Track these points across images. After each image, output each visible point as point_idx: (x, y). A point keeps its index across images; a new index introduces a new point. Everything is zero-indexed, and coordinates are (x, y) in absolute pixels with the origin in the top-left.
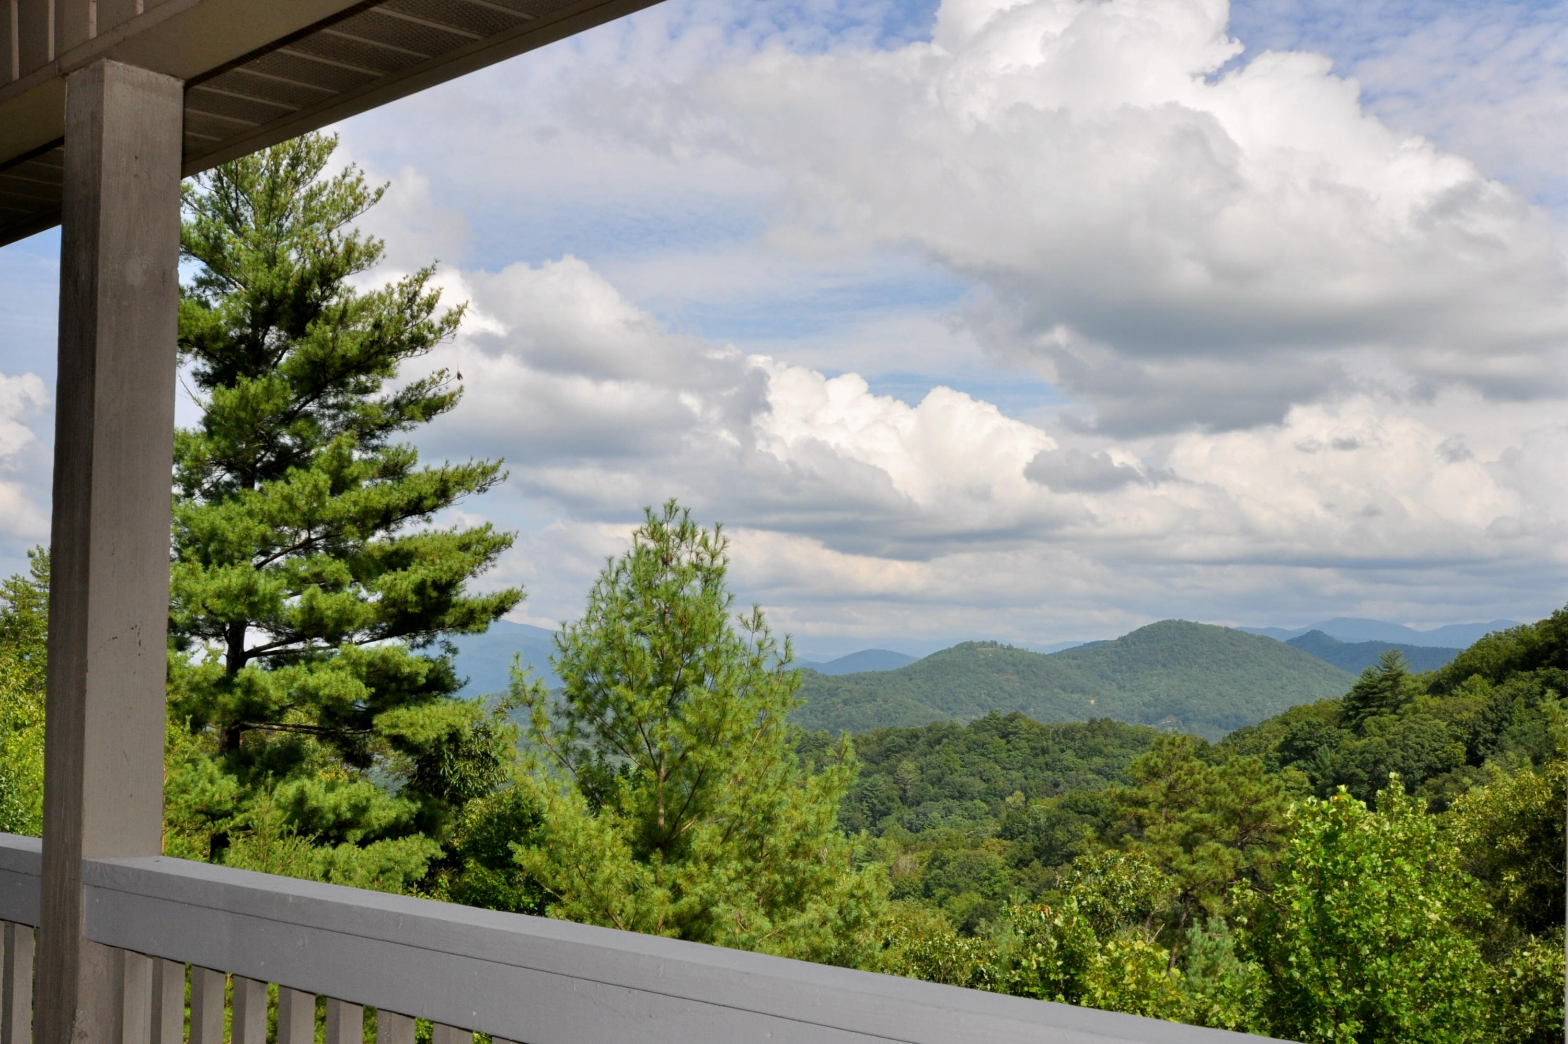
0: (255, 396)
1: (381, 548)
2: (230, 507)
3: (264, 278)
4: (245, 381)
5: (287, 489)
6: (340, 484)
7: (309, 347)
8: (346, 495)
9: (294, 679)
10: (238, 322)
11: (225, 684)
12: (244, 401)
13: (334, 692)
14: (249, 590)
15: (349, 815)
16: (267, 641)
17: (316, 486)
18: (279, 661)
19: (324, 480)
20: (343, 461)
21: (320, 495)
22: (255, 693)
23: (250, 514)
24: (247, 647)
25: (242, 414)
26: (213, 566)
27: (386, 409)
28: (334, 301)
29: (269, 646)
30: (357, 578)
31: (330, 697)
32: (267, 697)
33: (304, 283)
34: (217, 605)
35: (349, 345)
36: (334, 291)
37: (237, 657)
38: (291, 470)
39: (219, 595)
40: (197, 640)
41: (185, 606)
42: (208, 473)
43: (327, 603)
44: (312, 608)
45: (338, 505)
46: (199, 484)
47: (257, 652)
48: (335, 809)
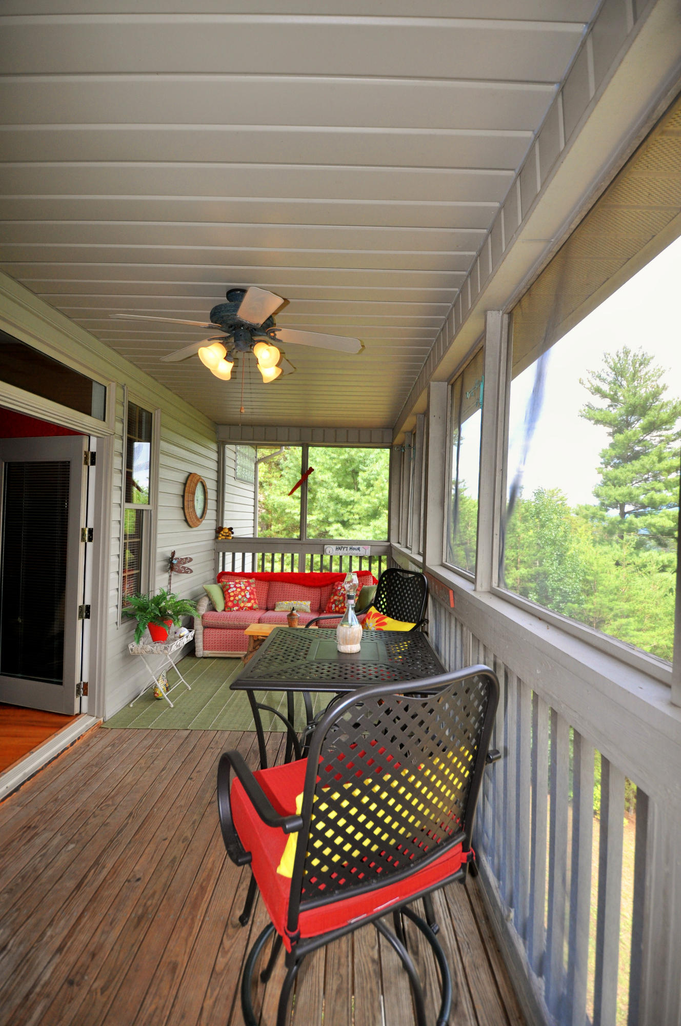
0: (630, 436)
1: (673, 479)
2: (621, 469)
3: (632, 401)
4: (627, 431)
5: (642, 462)
6: (660, 460)
7: (650, 418)
8: (663, 462)
9: (646, 520)
10: (621, 416)
11: (621, 522)
12: (627, 437)
13: (661, 524)
14: (630, 494)
15: (667, 563)
16: (633, 509)
17: (653, 461)
18: (637, 515)
19: (656, 459)
20: (661, 453)
21: (654, 463)
22: (633, 525)
23: (628, 471)
24: (626, 511)
25: (625, 442)
26: (617, 487)
27: (674, 435)
28: (657, 403)
29: (634, 510)
30: (667, 489)
31: (660, 526)
32: (637, 526)
33: (647, 399)
34: (619, 498)
35: (664, 415)
36: (657, 400)
37: (623, 514)
38: (642, 457)
39: (620, 495)
40: (611, 509)
41: (608, 499)
42: (612, 461)
43: (657, 497)
44: (652, 498)
45: (659, 466)
46: (610, 464)
47: (629, 513)
48: (662, 561)
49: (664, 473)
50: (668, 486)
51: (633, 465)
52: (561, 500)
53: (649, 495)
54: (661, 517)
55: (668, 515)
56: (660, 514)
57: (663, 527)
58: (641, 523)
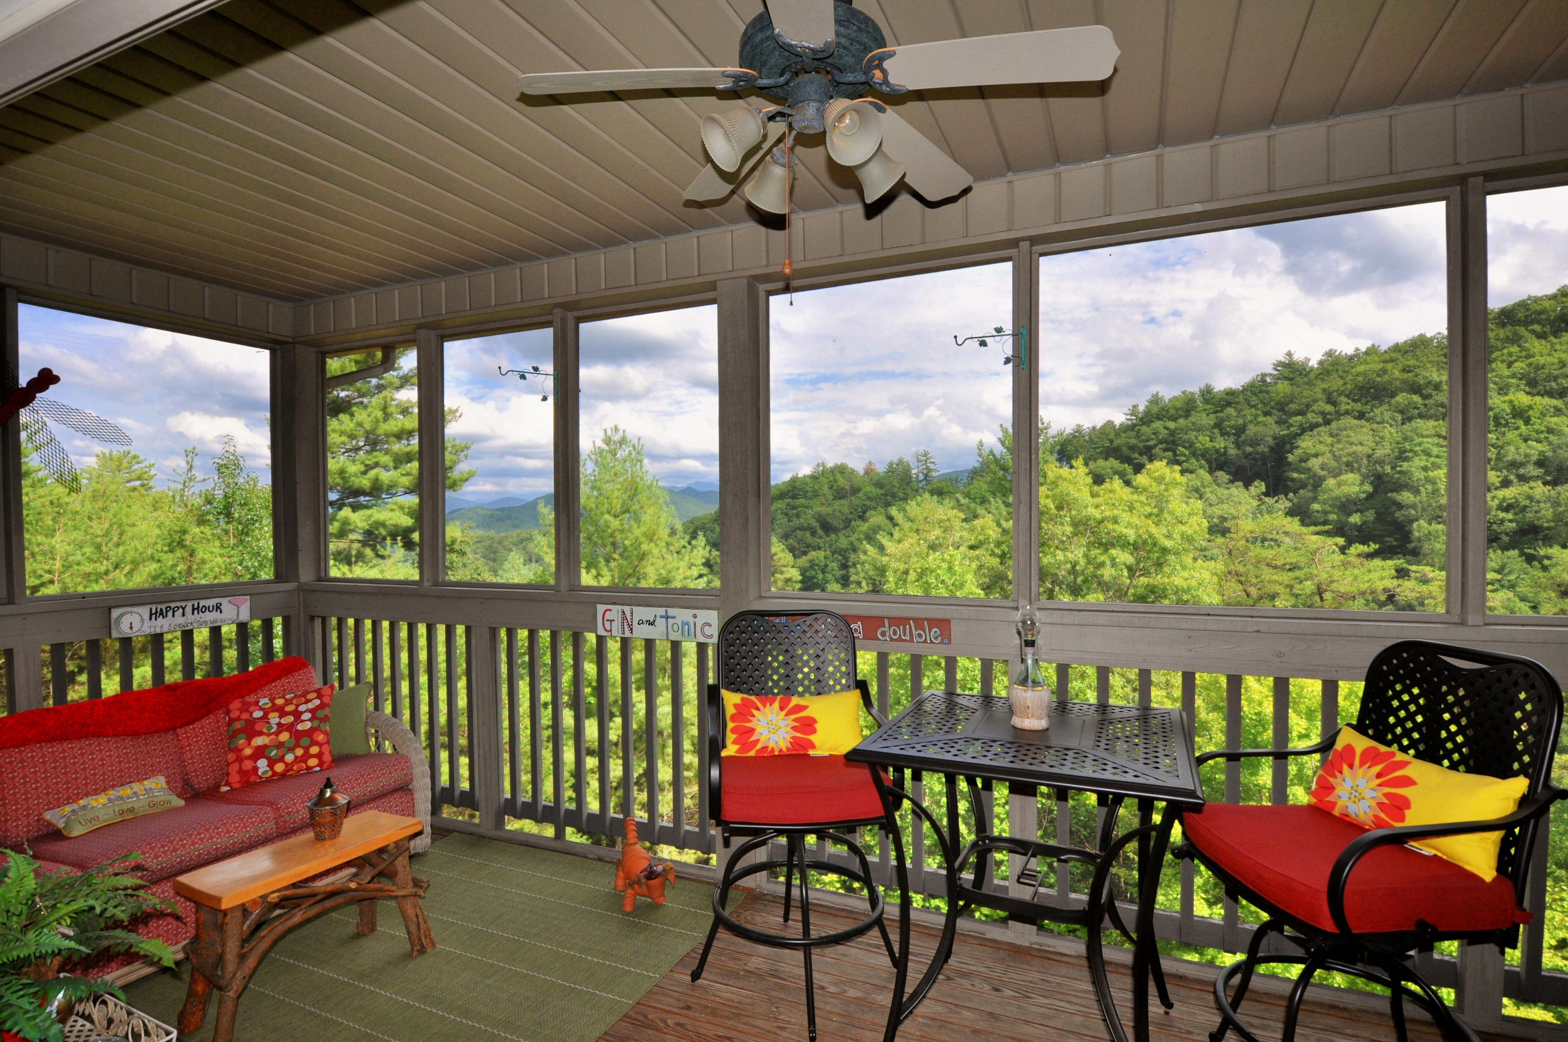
1: (408, 449)
6: (386, 417)
8: (390, 421)
13: (393, 521)
17: (374, 417)
30: (396, 465)
31: (391, 524)
44: (375, 480)
45: (385, 427)
49: (392, 439)
50: (400, 460)
51: (341, 422)
52: (139, 478)
53: (372, 474)
54: (392, 510)
55: (401, 508)
56: (389, 506)
57: (395, 526)
58: (362, 521)
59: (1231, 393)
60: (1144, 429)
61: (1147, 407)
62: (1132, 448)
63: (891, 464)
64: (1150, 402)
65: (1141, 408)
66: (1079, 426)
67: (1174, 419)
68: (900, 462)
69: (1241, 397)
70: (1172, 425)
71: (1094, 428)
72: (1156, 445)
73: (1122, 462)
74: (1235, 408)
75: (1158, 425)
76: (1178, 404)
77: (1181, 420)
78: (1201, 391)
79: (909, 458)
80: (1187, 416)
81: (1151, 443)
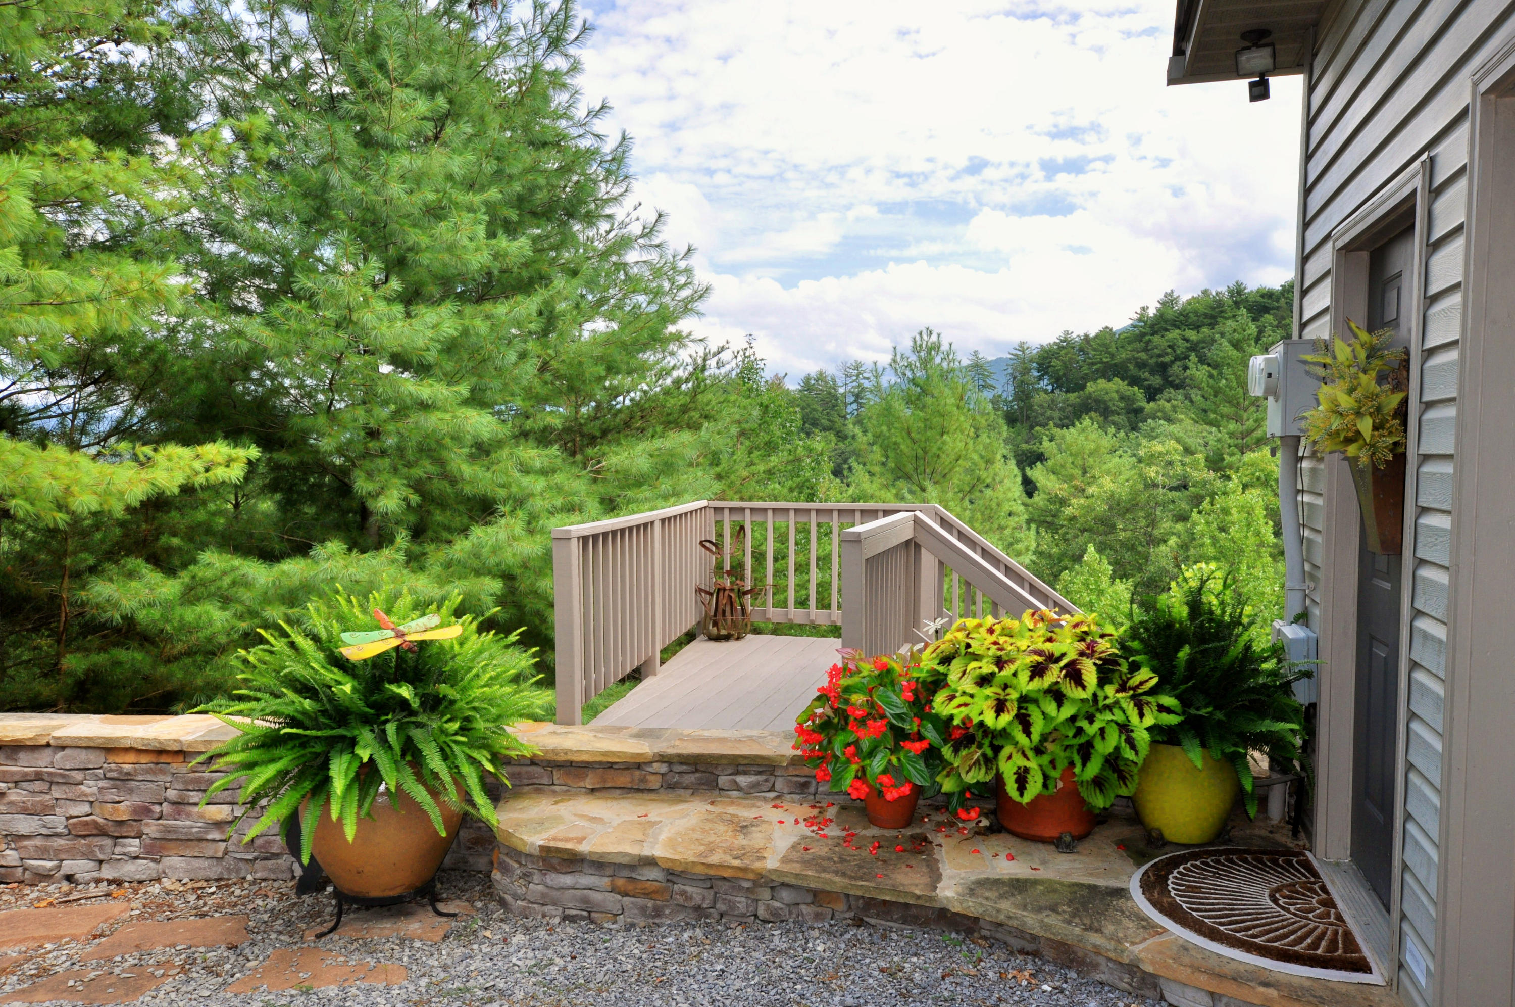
59: (1269, 295)
60: (1156, 339)
61: (1158, 310)
62: (1141, 365)
63: (807, 379)
64: (1163, 304)
65: (1152, 312)
66: (1067, 333)
67: (1197, 328)
68: (821, 377)
69: (1283, 300)
70: (1192, 335)
71: (1086, 336)
72: (1172, 362)
73: (1131, 384)
74: (1275, 316)
75: (1174, 334)
76: (1201, 309)
77: (1205, 330)
78: (1231, 292)
79: (831, 370)
80: (1212, 326)
81: (1167, 359)
